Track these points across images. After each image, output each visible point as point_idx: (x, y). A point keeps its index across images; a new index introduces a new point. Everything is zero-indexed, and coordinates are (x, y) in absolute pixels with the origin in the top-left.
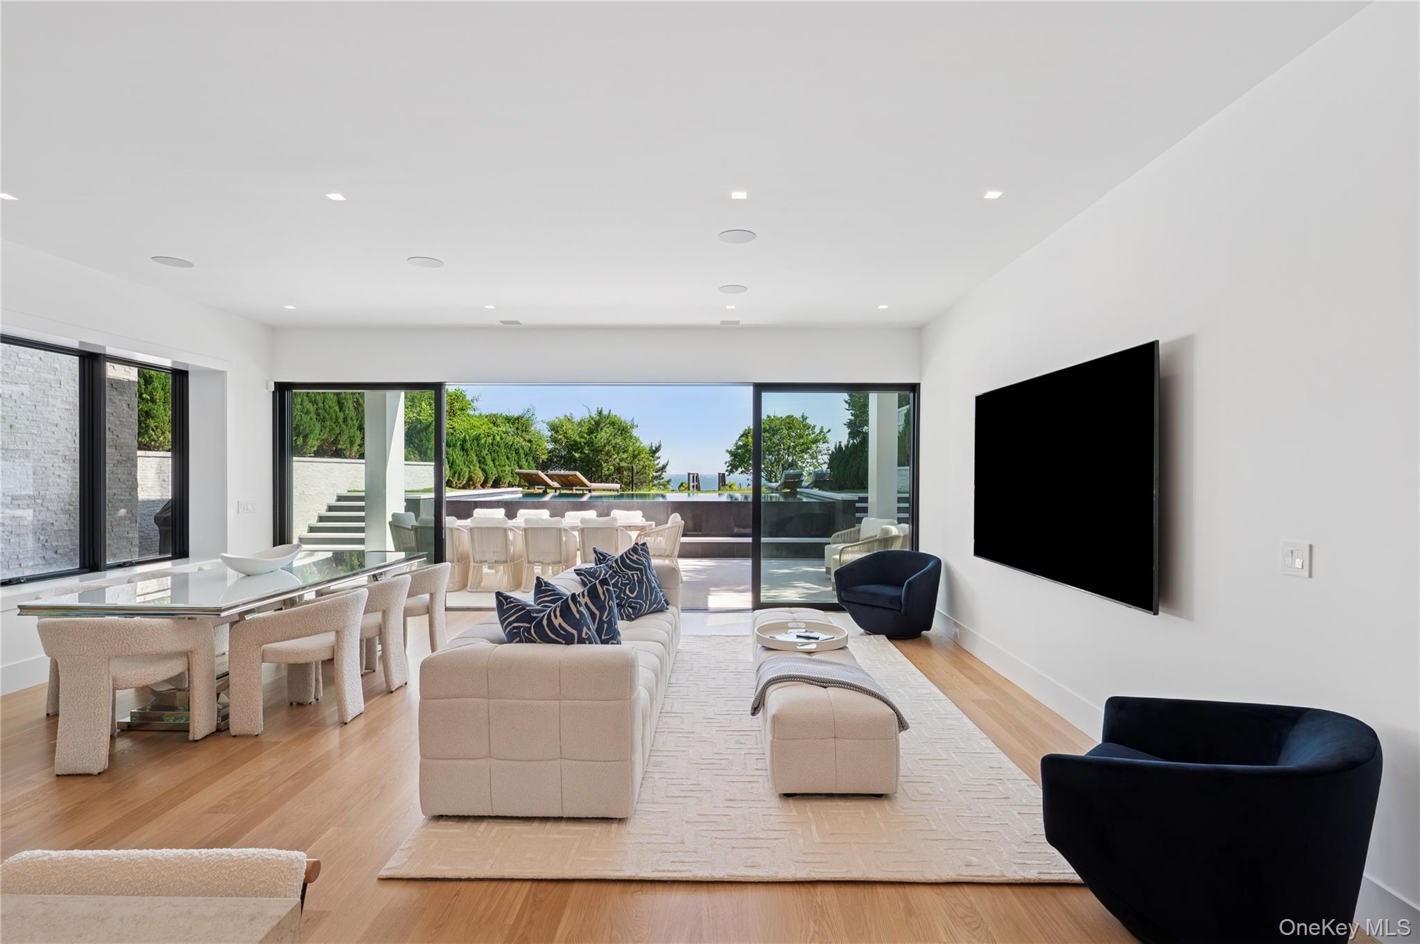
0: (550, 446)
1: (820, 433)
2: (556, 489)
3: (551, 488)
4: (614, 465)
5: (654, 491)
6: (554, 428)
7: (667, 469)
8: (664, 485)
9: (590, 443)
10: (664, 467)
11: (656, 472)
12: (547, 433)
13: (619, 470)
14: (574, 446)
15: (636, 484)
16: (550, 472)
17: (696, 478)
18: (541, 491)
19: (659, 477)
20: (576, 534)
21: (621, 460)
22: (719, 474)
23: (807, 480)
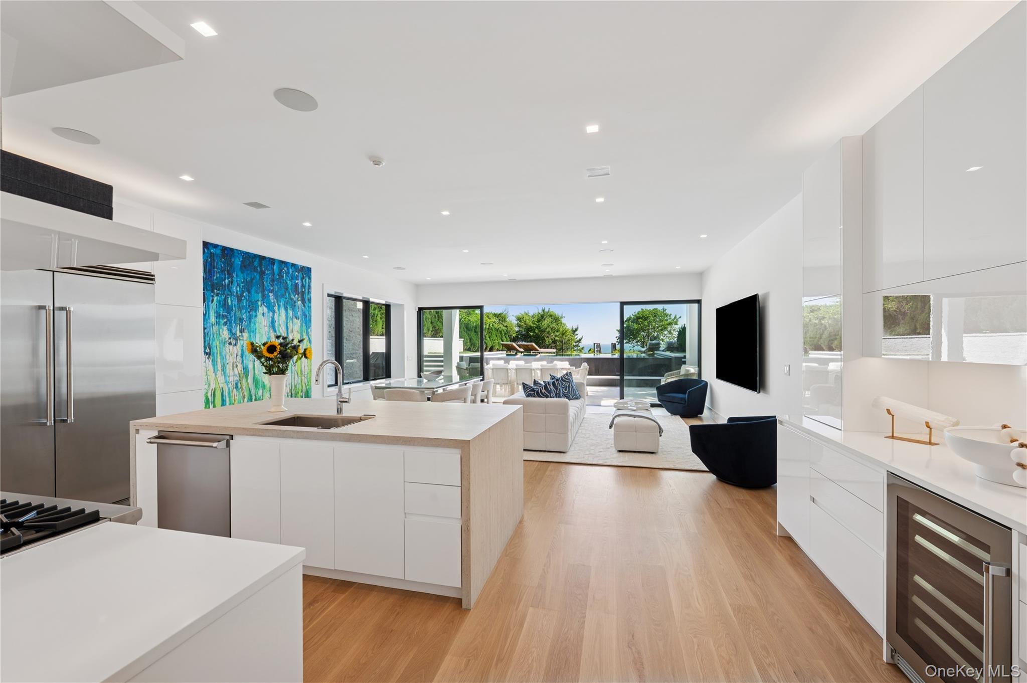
0: (517, 329)
1: (674, 319)
2: (521, 352)
3: (520, 352)
4: (551, 339)
5: (575, 353)
6: (519, 319)
7: (582, 341)
8: (580, 350)
9: (538, 327)
10: (580, 340)
11: (575, 343)
12: (515, 322)
13: (554, 342)
14: (529, 329)
15: (564, 349)
16: (519, 343)
17: (599, 346)
18: (514, 353)
19: (577, 346)
20: (539, 372)
21: (556, 336)
22: (612, 344)
23: (663, 346)
